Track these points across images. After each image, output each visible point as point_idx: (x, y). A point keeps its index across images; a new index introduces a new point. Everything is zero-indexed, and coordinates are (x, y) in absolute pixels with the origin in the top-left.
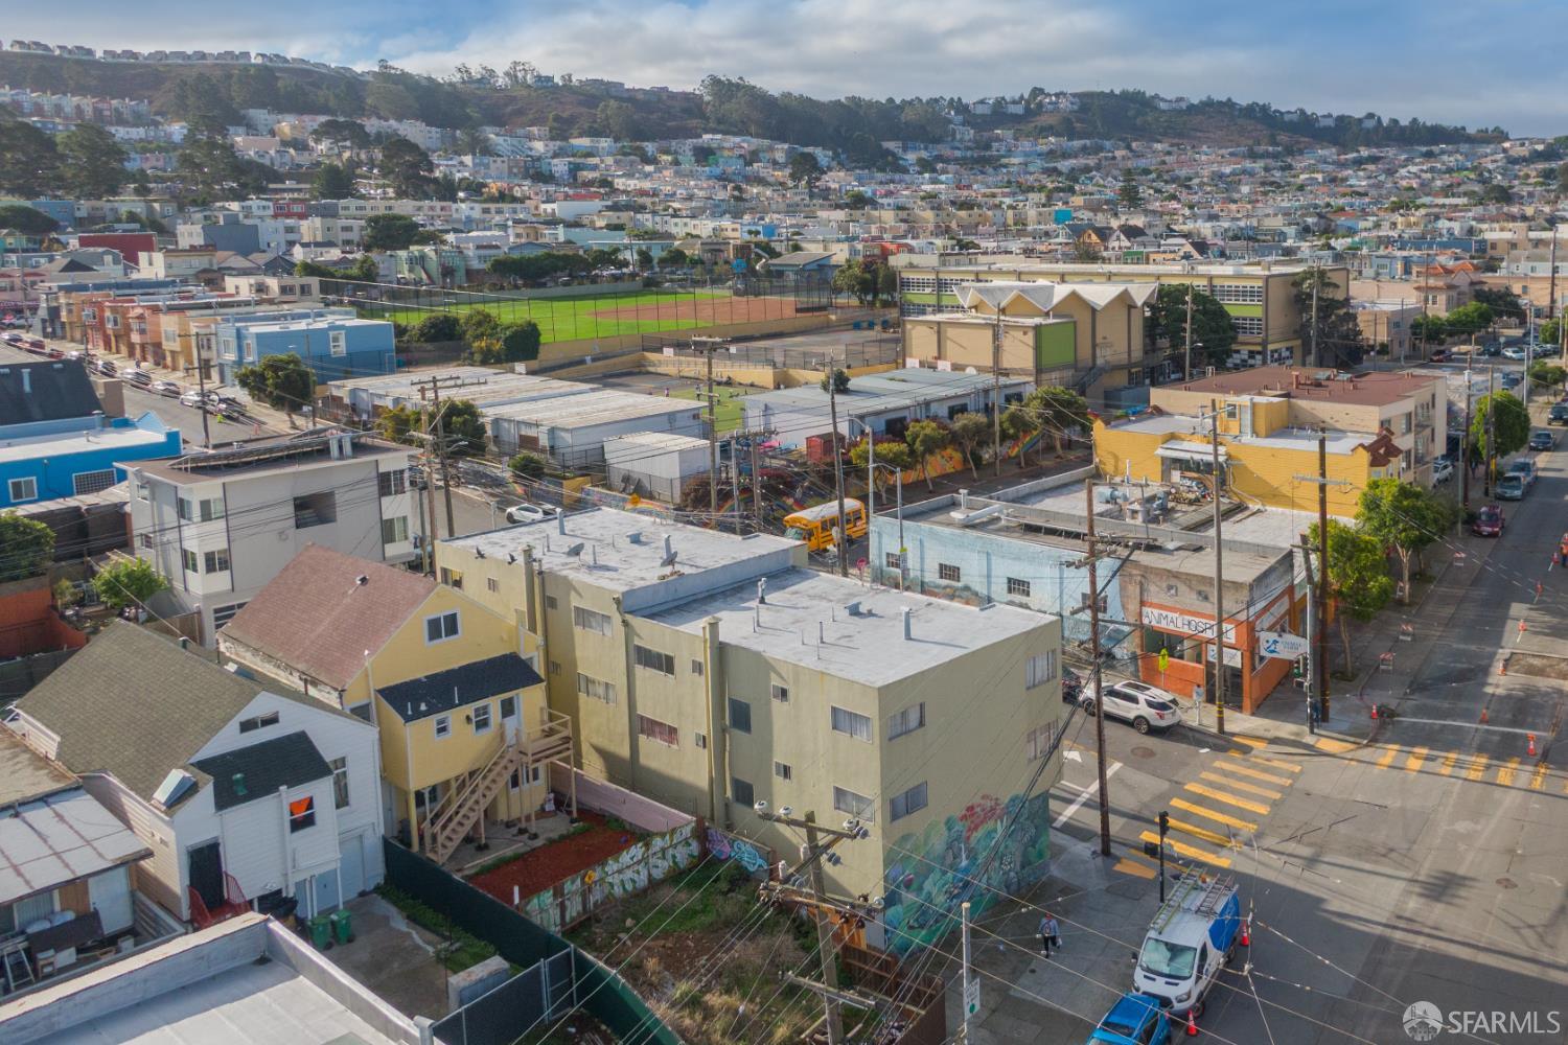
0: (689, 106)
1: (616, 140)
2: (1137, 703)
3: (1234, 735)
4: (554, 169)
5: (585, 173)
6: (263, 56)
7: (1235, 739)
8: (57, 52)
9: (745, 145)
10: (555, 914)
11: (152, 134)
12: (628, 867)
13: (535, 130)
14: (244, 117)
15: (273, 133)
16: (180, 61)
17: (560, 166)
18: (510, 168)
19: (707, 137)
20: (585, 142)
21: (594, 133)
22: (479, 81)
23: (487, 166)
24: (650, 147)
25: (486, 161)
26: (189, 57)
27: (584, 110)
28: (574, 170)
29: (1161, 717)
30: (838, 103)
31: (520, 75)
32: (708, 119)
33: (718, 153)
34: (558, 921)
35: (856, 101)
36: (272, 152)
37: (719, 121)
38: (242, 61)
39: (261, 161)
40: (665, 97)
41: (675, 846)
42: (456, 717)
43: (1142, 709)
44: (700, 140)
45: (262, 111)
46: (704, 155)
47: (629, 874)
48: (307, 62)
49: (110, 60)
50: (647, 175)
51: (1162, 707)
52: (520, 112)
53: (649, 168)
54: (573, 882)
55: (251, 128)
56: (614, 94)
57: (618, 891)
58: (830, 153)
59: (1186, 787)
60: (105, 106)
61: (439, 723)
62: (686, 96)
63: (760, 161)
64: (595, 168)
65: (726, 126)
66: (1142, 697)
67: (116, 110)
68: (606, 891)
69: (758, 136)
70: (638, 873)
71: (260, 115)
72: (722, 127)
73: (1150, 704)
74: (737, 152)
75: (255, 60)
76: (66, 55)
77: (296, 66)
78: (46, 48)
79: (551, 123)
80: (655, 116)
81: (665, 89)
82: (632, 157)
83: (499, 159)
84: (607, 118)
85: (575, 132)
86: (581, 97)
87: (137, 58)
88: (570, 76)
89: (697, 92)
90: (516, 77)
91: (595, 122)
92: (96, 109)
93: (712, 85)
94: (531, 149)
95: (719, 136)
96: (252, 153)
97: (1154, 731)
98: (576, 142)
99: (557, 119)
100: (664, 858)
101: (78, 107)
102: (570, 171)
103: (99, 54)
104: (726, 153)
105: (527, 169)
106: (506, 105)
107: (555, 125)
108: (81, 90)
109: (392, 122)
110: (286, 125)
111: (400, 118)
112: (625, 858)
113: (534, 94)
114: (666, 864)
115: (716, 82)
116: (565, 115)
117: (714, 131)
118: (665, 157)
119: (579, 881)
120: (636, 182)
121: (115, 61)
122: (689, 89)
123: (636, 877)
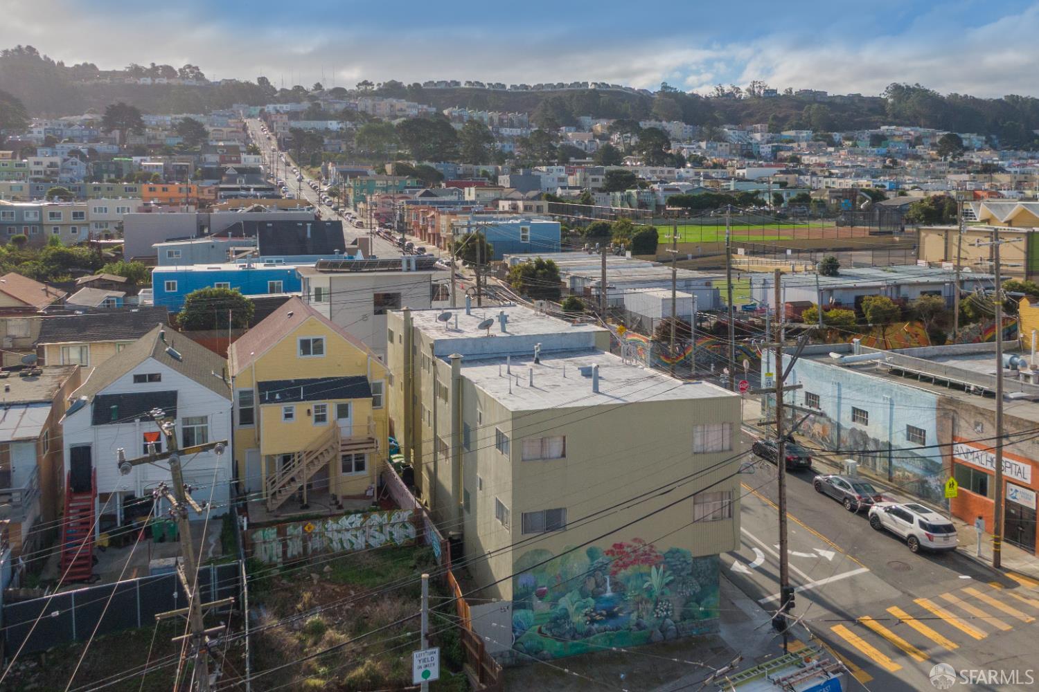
0: (876, 106)
1: (814, 131)
2: (912, 522)
3: (1009, 571)
4: (761, 150)
5: (782, 153)
6: (595, 84)
7: (1008, 575)
8: (487, 87)
9: (912, 133)
10: (277, 549)
11: (524, 132)
12: (347, 530)
13: (759, 126)
14: (577, 121)
15: (591, 130)
16: (550, 90)
17: (766, 149)
18: (731, 150)
19: (884, 128)
20: (792, 133)
21: (799, 127)
22: (728, 95)
23: (715, 149)
24: (837, 136)
25: (715, 145)
26: (555, 87)
27: (794, 112)
28: (776, 150)
29: (930, 538)
30: (1000, 101)
31: (756, 90)
32: (887, 115)
33: (890, 139)
34: (280, 554)
35: (1014, 99)
36: (586, 142)
37: (895, 116)
38: (583, 88)
39: (579, 147)
40: (857, 101)
41: (393, 525)
42: (300, 408)
43: (914, 529)
44: (878, 130)
45: (587, 118)
46: (878, 140)
47: (348, 536)
48: (620, 87)
49: (513, 90)
50: (826, 154)
51: (935, 529)
52: (751, 115)
53: (831, 149)
54: (295, 528)
55: (579, 127)
56: (819, 100)
57: (336, 546)
58: (984, 138)
59: (916, 601)
60: (505, 117)
61: (287, 410)
62: (873, 100)
63: (923, 144)
64: (791, 149)
65: (900, 120)
66: (917, 517)
67: (511, 119)
68: (325, 544)
69: (926, 126)
70: (356, 536)
71: (586, 120)
72: (897, 121)
73: (922, 525)
74: (905, 138)
75: (591, 87)
76: (492, 89)
77: (615, 89)
78: (482, 85)
79: (770, 121)
80: (846, 114)
81: (859, 95)
82: (821, 142)
83: (724, 144)
84: (809, 117)
85: (786, 127)
86: (795, 103)
87: (527, 89)
88: (791, 89)
89: (882, 97)
90: (754, 92)
91: (801, 119)
92: (500, 119)
93: (893, 90)
94: (751, 139)
95: (893, 127)
96: (575, 142)
97: (923, 551)
98: (785, 133)
99: (775, 118)
100: (381, 532)
101: (491, 118)
102: (773, 151)
103: (508, 87)
104: (896, 139)
105: (742, 150)
106: (743, 110)
107: (774, 123)
108: (495, 108)
109: (664, 123)
110: (600, 126)
111: (669, 121)
112: (345, 522)
113: (761, 102)
114: (383, 538)
115: (897, 88)
116: (781, 116)
117: (890, 124)
118: (847, 143)
119: (300, 528)
120: (817, 158)
121: (517, 91)
122: (877, 95)
123: (353, 540)
